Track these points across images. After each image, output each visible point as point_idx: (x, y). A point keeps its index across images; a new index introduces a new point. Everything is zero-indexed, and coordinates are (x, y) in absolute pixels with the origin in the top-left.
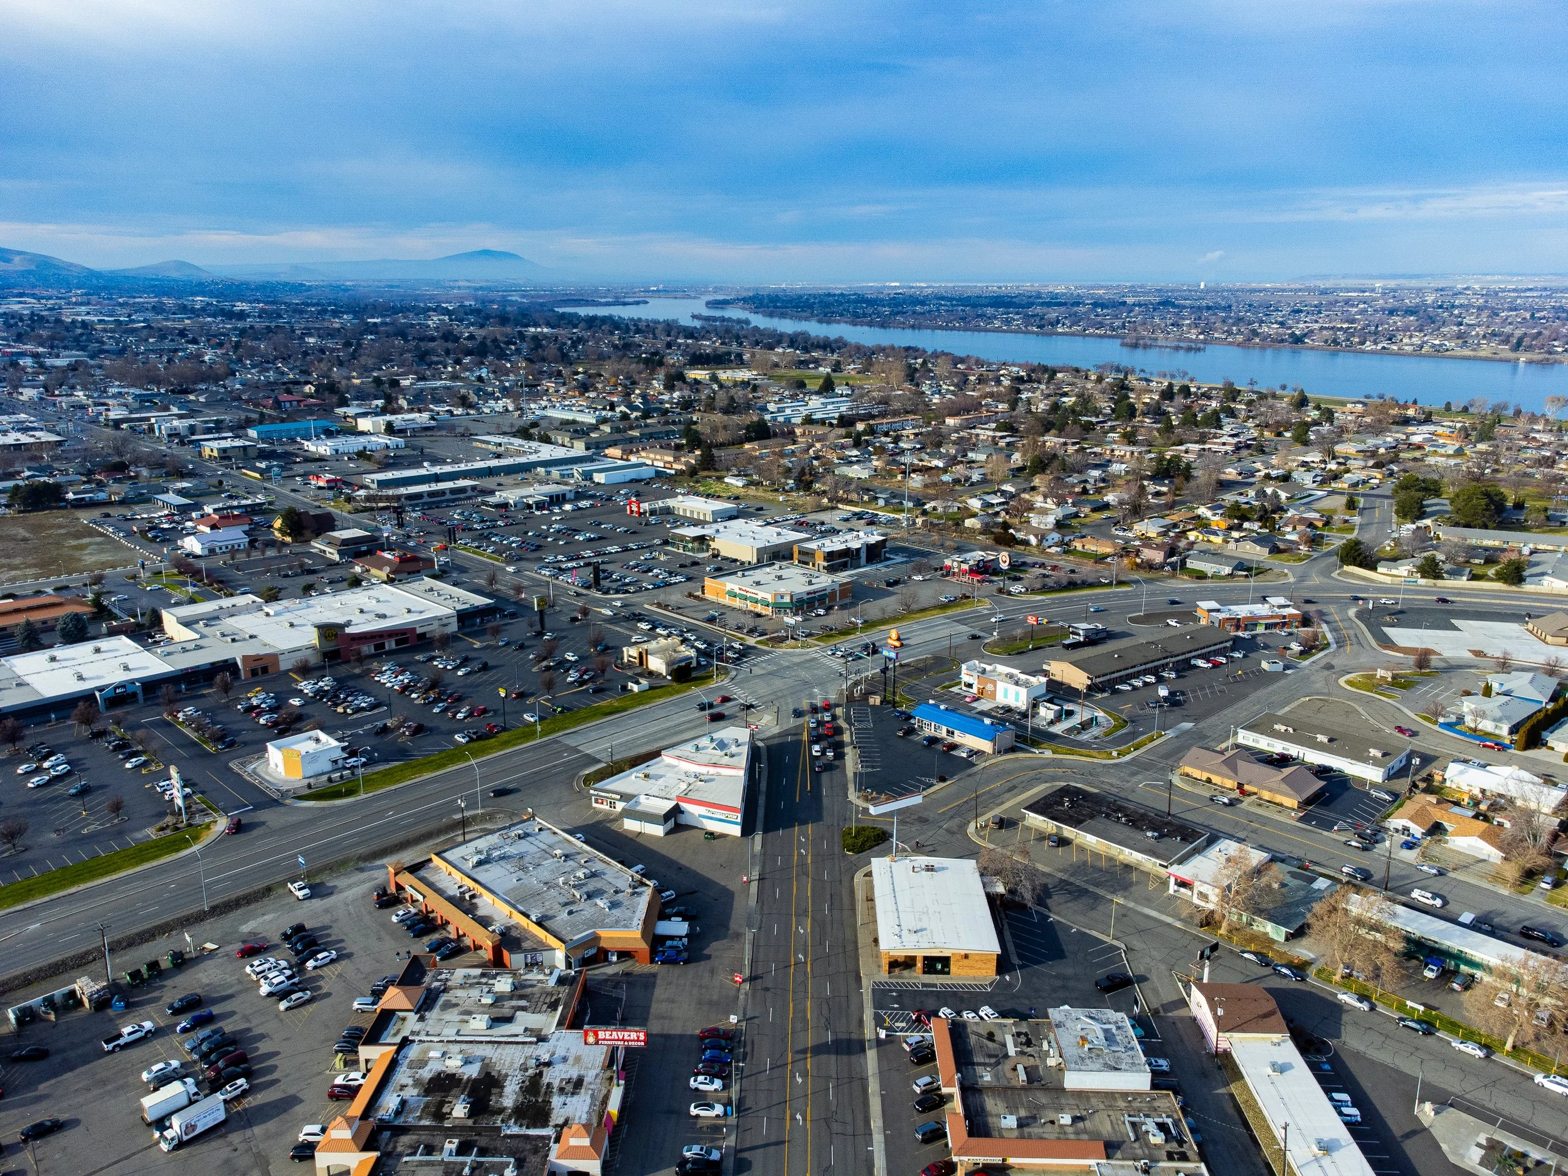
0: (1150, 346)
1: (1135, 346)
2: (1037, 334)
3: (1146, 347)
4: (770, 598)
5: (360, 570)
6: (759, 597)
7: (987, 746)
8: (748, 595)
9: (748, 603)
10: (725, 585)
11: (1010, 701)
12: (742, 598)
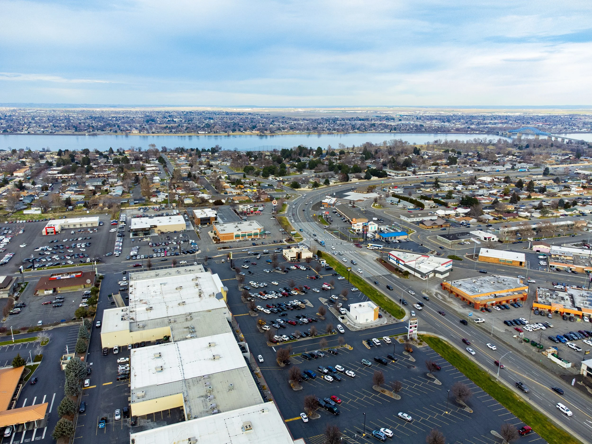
4: (258, 231)
5: (51, 292)
6: (253, 233)
7: (406, 237)
8: (247, 233)
9: (247, 237)
10: (233, 233)
11: (374, 230)
12: (243, 236)
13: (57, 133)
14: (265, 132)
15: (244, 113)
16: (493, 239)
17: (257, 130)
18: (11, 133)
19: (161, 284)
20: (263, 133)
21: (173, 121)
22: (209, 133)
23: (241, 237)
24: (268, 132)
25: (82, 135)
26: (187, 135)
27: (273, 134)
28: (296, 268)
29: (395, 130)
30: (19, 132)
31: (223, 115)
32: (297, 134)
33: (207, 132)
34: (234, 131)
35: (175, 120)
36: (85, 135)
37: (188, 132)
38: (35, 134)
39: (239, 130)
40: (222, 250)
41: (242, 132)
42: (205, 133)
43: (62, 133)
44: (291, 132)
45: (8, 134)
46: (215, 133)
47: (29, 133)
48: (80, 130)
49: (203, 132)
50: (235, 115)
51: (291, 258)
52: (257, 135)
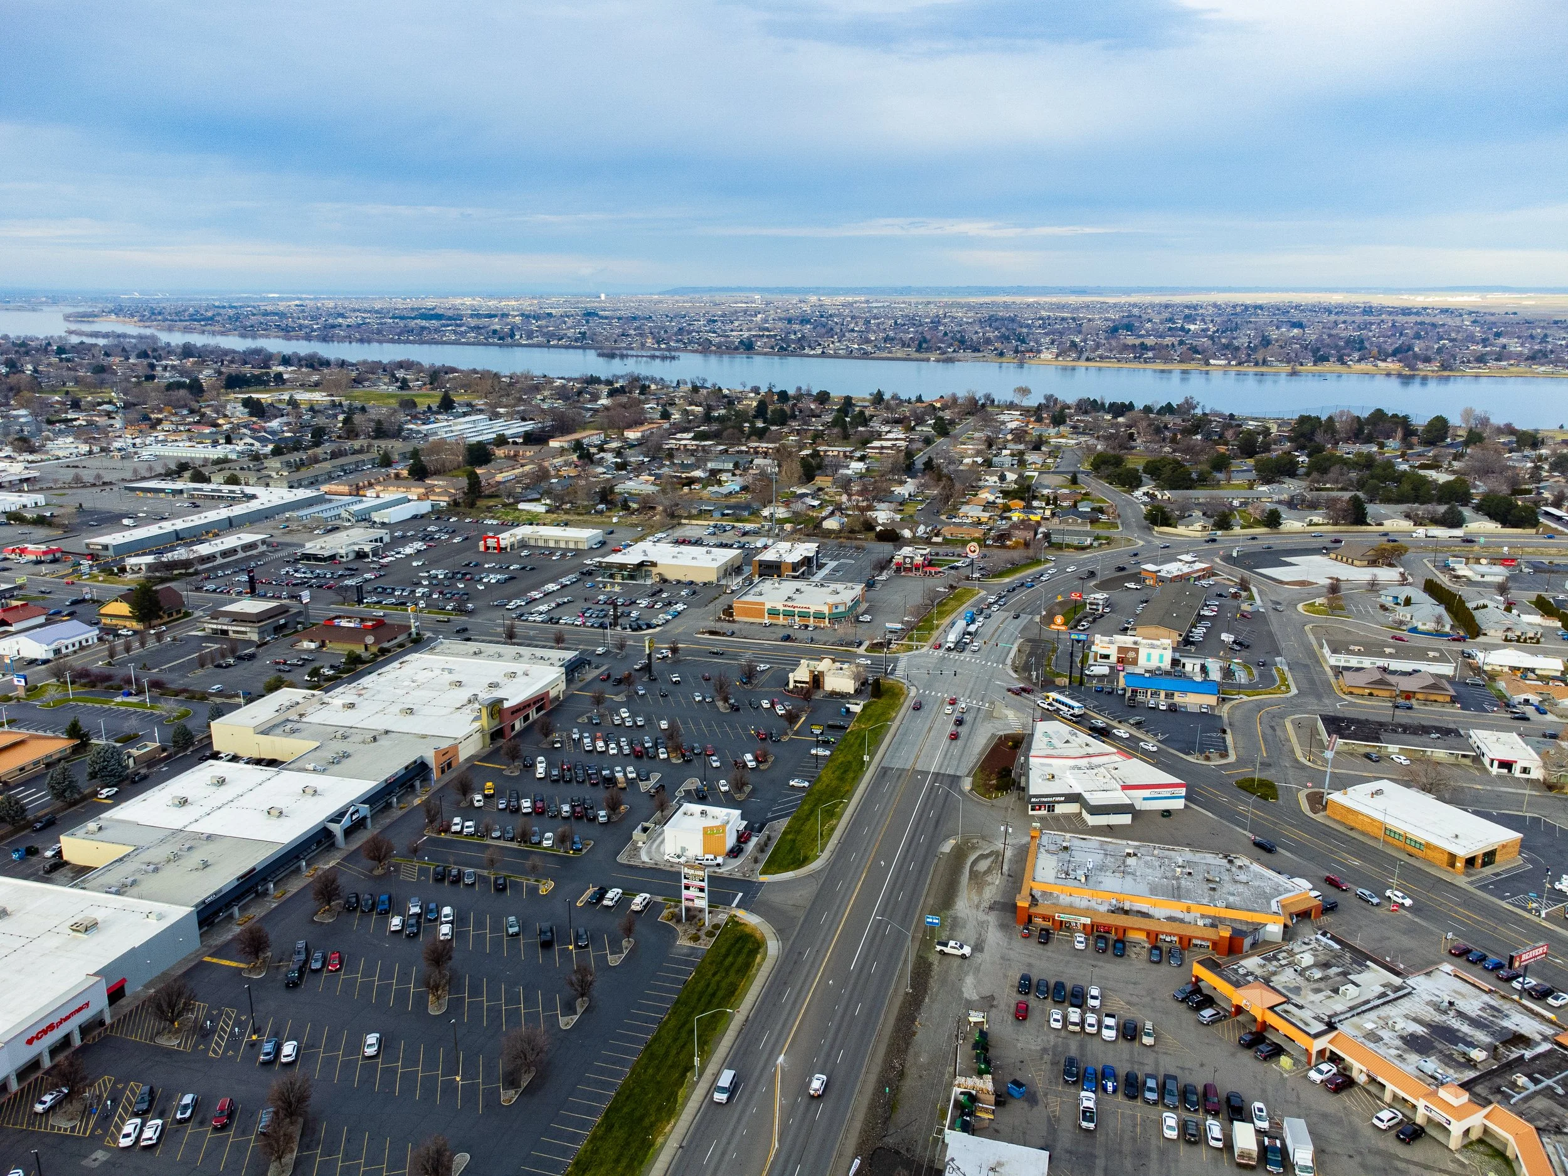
0: (627, 356)
1: (612, 356)
2: (500, 346)
3: (622, 357)
4: (826, 610)
5: (313, 646)
6: (812, 611)
7: (1212, 700)
8: (797, 610)
9: (797, 618)
10: (763, 604)
11: (1154, 664)
12: (788, 614)
13: (878, 354)
14: (1420, 365)
15: (1425, 309)
16: (1525, 770)
17: (1400, 361)
18: (793, 354)
19: (443, 670)
20: (1412, 368)
22: (1240, 364)
23: (781, 616)
24: (1435, 366)
25: (923, 360)
26: (1177, 367)
27: (1446, 373)
28: (768, 706)
30: (807, 351)
31: (1354, 314)
32: (1536, 375)
33: (1233, 363)
34: (1321, 359)
36: (928, 360)
37: (1181, 362)
38: (836, 356)
39: (1341, 360)
40: (707, 636)
41: (1344, 363)
42: (1228, 366)
43: (885, 355)
44: (1523, 368)
45: (785, 355)
46: (1256, 364)
47: (823, 352)
48: (928, 350)
49: (1224, 362)
51: (795, 682)
52: (1388, 375)
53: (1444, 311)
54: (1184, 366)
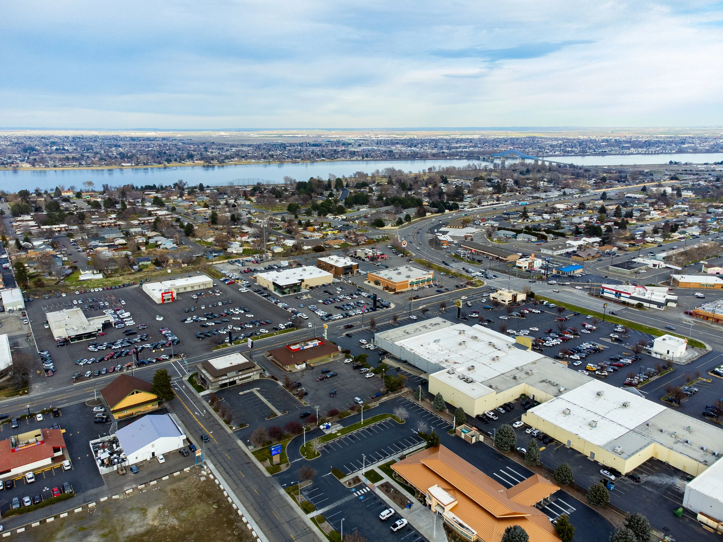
5: (302, 366)
8: (421, 280)
10: (408, 281)
12: (417, 283)
14: (212, 162)
15: (156, 138)
17: (200, 160)
19: (434, 342)
20: (210, 163)
21: (64, 149)
22: (137, 165)
23: (415, 285)
24: (215, 162)
26: (105, 168)
27: (223, 164)
28: (528, 312)
29: (367, 157)
32: (253, 163)
33: (133, 164)
35: (66, 148)
39: (177, 160)
41: (179, 162)
42: (132, 166)
44: (244, 161)
46: (144, 164)
49: (129, 164)
50: (144, 140)
51: (508, 302)
53: (164, 139)
54: (110, 167)
